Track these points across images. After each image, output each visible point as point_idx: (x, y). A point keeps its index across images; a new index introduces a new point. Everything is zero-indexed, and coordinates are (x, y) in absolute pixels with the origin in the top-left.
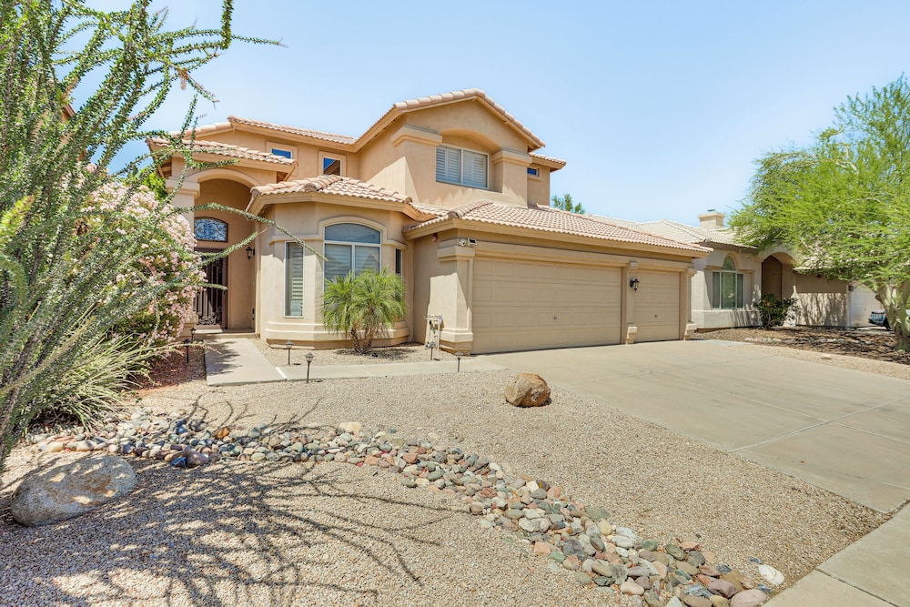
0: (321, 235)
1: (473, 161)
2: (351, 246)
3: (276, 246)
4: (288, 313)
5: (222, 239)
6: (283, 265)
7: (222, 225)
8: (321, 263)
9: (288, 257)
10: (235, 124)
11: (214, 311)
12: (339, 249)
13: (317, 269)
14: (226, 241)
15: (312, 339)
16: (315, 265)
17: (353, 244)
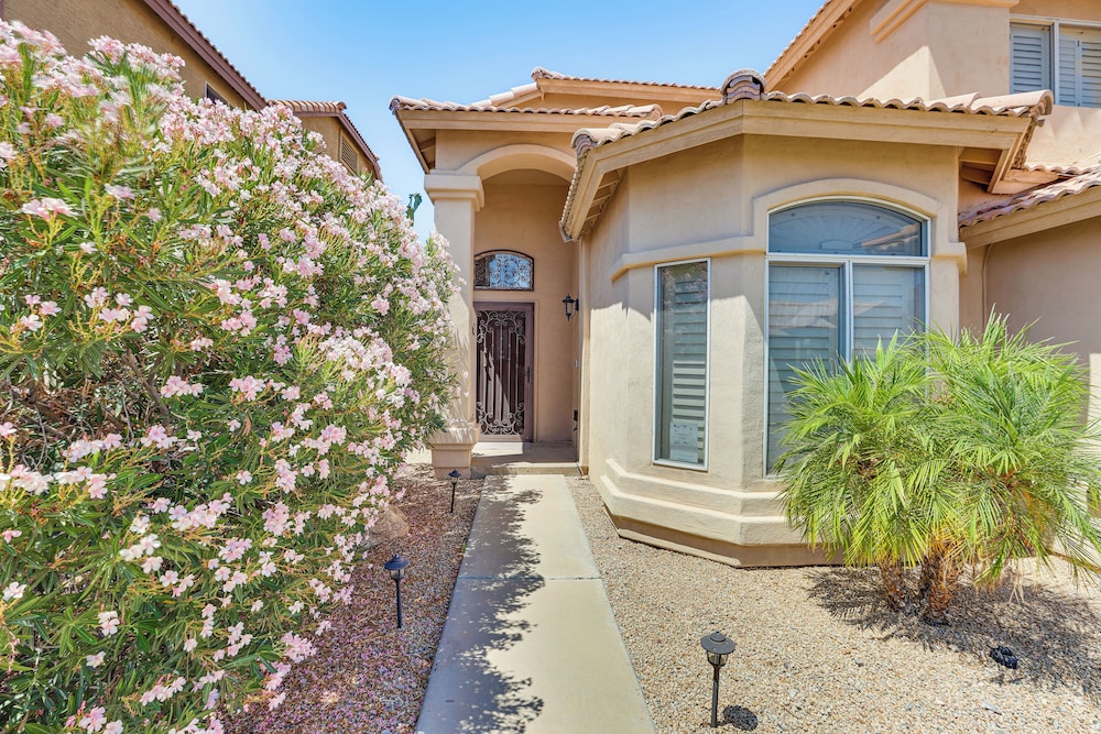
0: (761, 238)
1: (1079, 52)
2: (840, 268)
3: (632, 278)
4: (662, 451)
5: (525, 285)
6: (650, 326)
7: (524, 262)
8: (759, 316)
9: (663, 307)
10: (544, 83)
11: (512, 410)
12: (811, 277)
13: (749, 336)
14: (532, 289)
15: (734, 537)
16: (742, 323)
17: (849, 260)
